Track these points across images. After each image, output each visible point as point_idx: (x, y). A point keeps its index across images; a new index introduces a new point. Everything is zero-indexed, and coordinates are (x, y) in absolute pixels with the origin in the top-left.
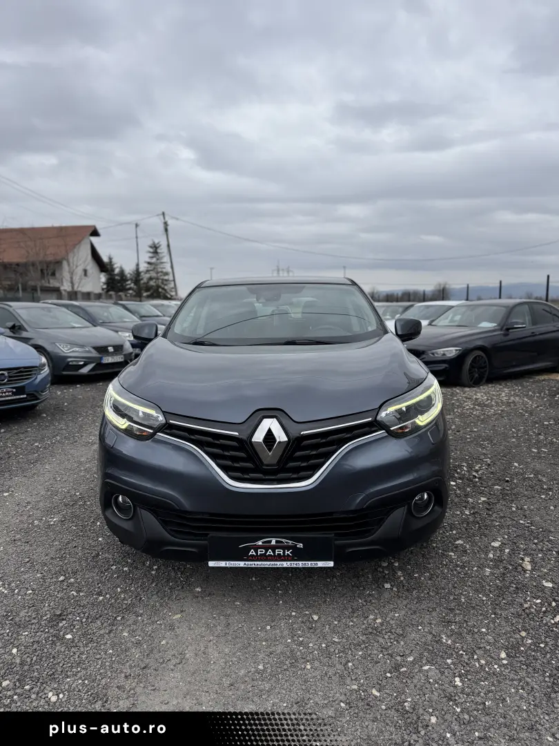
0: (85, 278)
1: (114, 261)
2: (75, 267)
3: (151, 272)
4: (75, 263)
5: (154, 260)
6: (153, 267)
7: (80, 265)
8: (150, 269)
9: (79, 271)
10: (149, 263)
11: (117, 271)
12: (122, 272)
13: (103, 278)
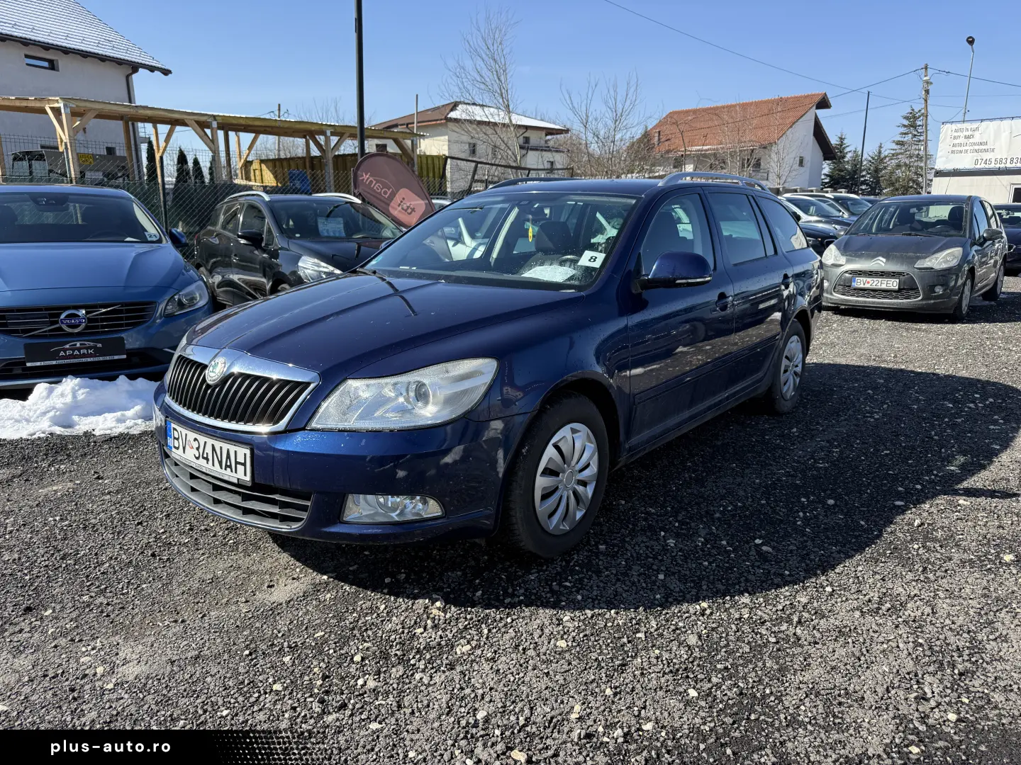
0: (799, 168)
1: (847, 142)
3: (900, 156)
4: (786, 149)
6: (904, 148)
7: (794, 150)
8: (898, 151)
9: (792, 160)
10: (898, 143)
11: (848, 157)
12: (856, 159)
13: (827, 168)
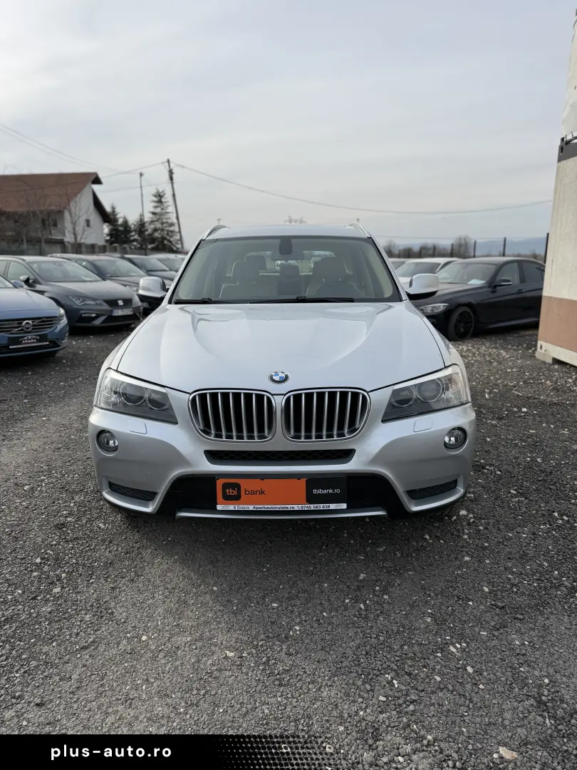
0: (88, 228)
1: (117, 210)
2: (77, 217)
3: (156, 223)
4: (77, 213)
5: (158, 210)
6: (158, 217)
7: (83, 215)
8: (154, 219)
9: (82, 222)
10: (154, 213)
11: (120, 221)
12: (126, 222)
13: (106, 229)
